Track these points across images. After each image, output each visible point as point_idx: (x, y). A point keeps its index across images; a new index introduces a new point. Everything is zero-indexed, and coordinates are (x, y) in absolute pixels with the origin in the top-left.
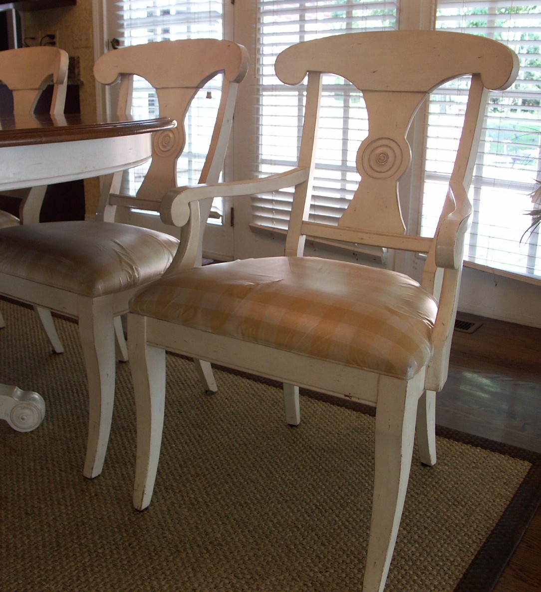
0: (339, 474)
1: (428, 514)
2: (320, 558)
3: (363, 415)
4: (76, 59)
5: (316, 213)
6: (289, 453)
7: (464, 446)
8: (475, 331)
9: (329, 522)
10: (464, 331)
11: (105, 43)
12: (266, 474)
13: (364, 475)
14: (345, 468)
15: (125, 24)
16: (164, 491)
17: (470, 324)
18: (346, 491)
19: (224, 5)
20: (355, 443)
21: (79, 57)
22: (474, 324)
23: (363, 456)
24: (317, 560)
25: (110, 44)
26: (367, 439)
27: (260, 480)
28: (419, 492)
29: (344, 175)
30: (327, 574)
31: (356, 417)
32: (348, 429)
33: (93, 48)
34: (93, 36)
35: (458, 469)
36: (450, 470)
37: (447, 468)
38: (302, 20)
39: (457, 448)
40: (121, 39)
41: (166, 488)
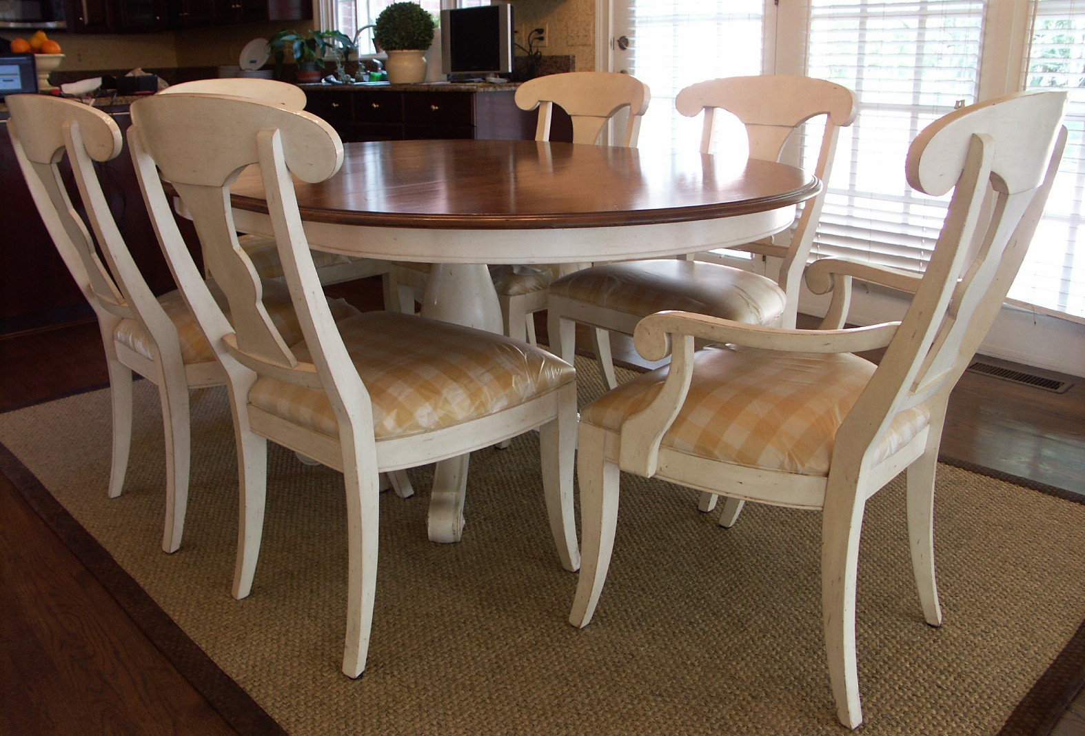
0: (946, 520)
1: (1045, 560)
2: (947, 586)
3: (957, 469)
4: (571, 57)
5: (871, 250)
6: (891, 499)
7: (1072, 504)
8: (1066, 391)
9: (948, 559)
10: (1053, 390)
11: (609, 41)
12: (874, 516)
13: (972, 523)
14: (951, 515)
15: (637, 20)
16: (781, 525)
17: (1059, 383)
18: (957, 534)
19: (765, 6)
20: (956, 494)
21: (574, 56)
22: (1063, 383)
23: (965, 506)
24: (945, 587)
25: (616, 44)
26: (967, 491)
27: (870, 520)
28: (1031, 540)
29: (906, 207)
30: (958, 598)
31: (951, 471)
32: (944, 481)
33: (594, 47)
34: (594, 33)
35: (1068, 524)
36: (1060, 524)
37: (1057, 522)
38: (862, 28)
39: (1064, 505)
40: (630, 39)
41: (782, 523)
